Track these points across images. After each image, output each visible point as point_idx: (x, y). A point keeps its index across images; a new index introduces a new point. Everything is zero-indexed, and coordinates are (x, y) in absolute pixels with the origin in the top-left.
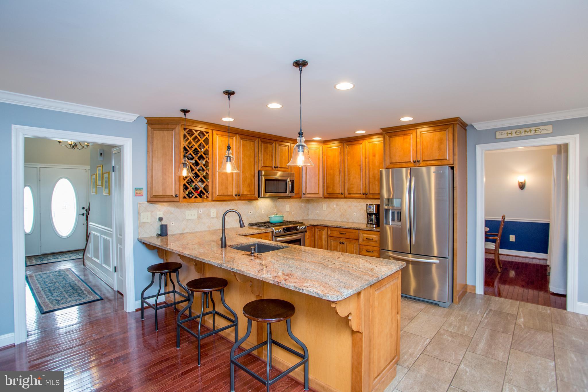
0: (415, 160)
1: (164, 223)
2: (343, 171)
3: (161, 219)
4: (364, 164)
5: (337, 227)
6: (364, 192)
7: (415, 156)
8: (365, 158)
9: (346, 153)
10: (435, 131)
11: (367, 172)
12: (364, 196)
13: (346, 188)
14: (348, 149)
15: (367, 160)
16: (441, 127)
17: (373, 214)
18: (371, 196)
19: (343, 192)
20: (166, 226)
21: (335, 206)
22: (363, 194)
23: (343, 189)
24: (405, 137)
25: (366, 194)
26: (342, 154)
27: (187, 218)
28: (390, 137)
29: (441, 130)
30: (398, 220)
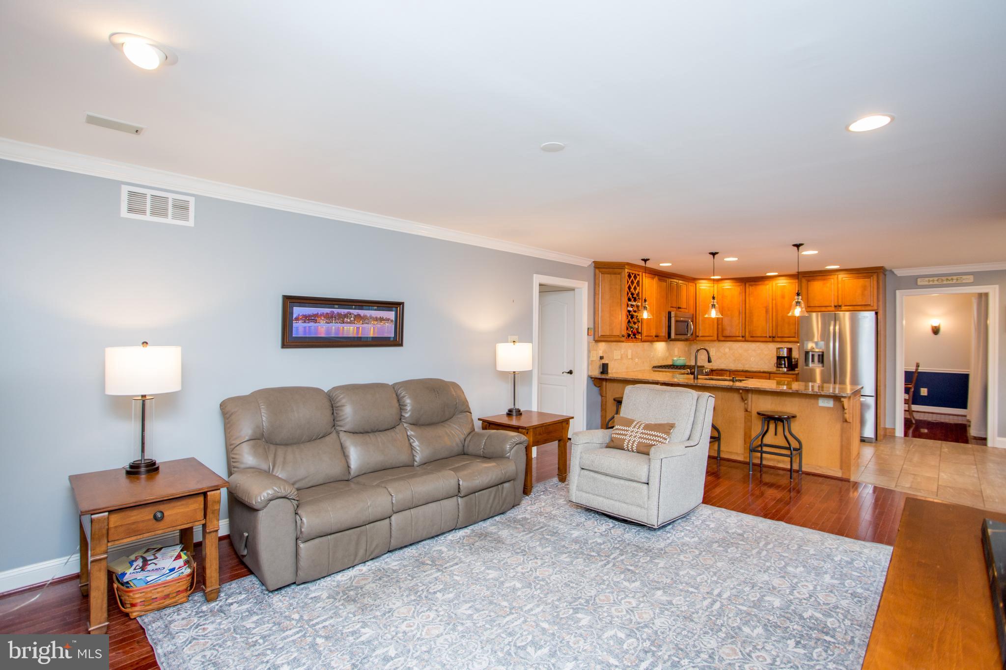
0: (836, 304)
1: (604, 361)
2: (744, 312)
3: (602, 358)
4: (770, 306)
5: (743, 371)
6: (771, 335)
7: (836, 300)
8: (772, 300)
9: (747, 294)
10: (858, 278)
11: (774, 314)
12: (771, 339)
13: (747, 330)
14: (750, 289)
15: (774, 302)
16: (865, 275)
17: (784, 358)
18: (779, 339)
19: (743, 335)
20: (607, 364)
21: (727, 350)
22: (770, 337)
23: (744, 331)
24: (825, 282)
25: (773, 337)
26: (744, 294)
27: (615, 358)
28: (808, 281)
29: (864, 277)
30: (819, 361)
